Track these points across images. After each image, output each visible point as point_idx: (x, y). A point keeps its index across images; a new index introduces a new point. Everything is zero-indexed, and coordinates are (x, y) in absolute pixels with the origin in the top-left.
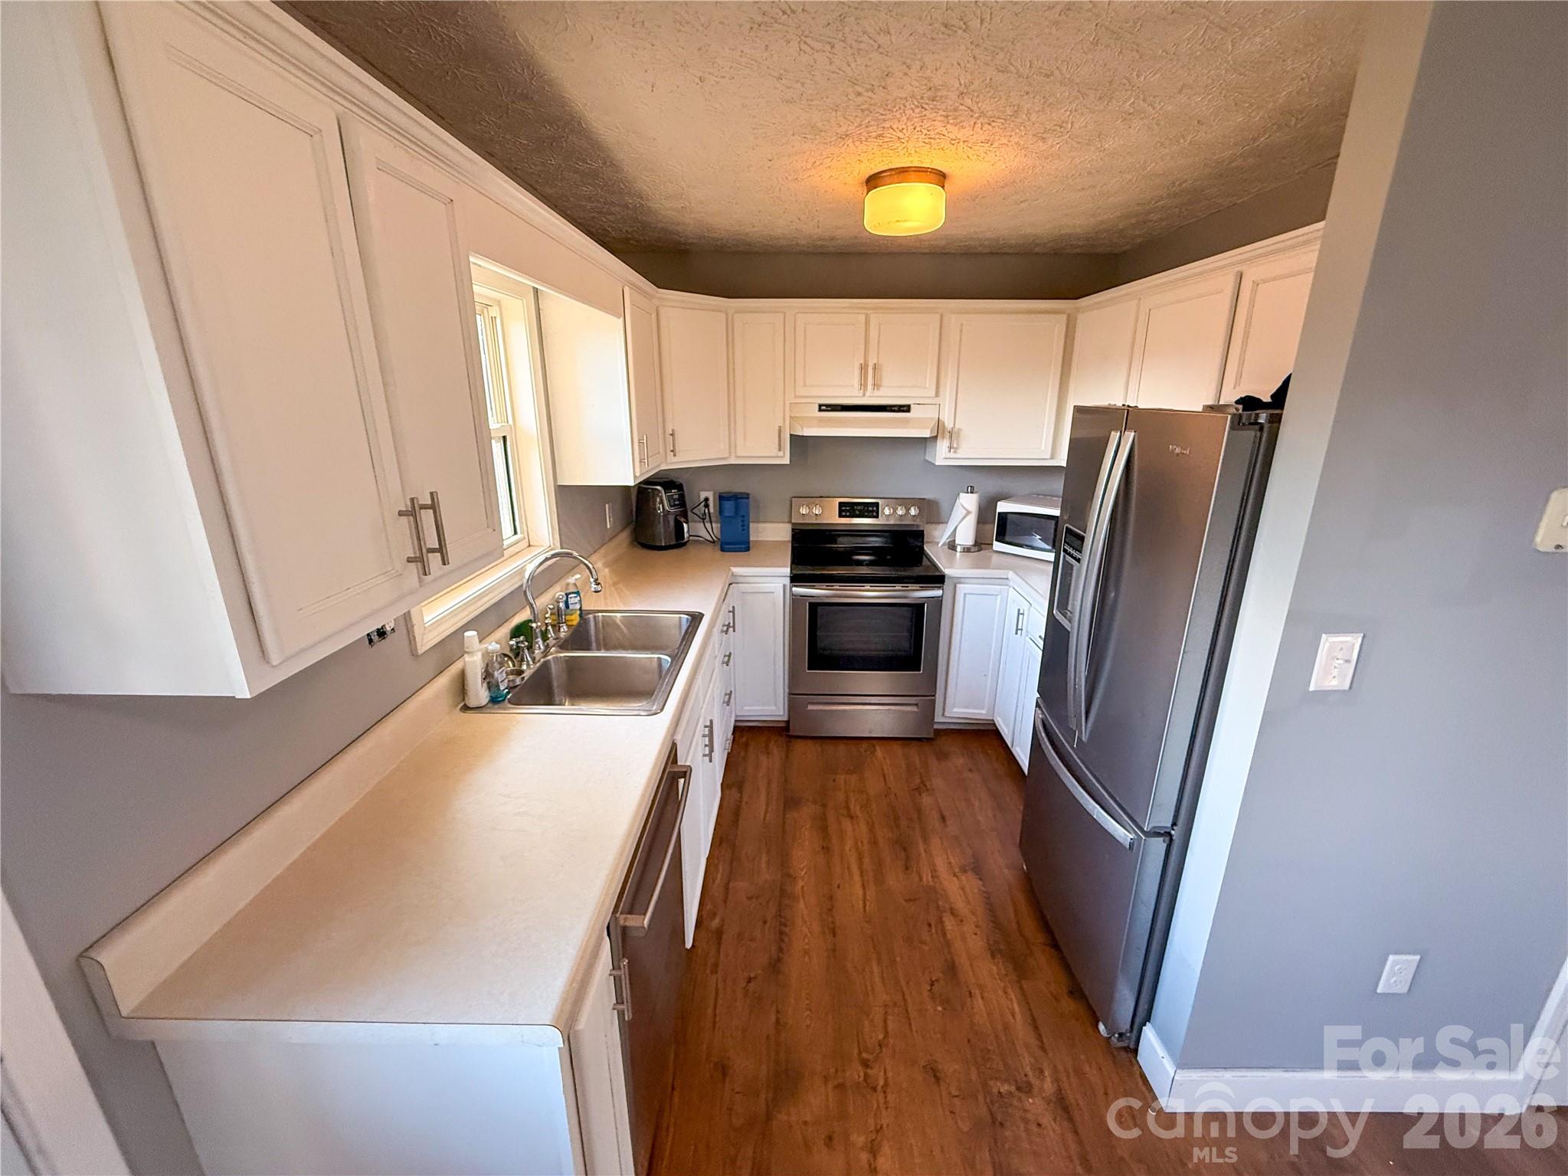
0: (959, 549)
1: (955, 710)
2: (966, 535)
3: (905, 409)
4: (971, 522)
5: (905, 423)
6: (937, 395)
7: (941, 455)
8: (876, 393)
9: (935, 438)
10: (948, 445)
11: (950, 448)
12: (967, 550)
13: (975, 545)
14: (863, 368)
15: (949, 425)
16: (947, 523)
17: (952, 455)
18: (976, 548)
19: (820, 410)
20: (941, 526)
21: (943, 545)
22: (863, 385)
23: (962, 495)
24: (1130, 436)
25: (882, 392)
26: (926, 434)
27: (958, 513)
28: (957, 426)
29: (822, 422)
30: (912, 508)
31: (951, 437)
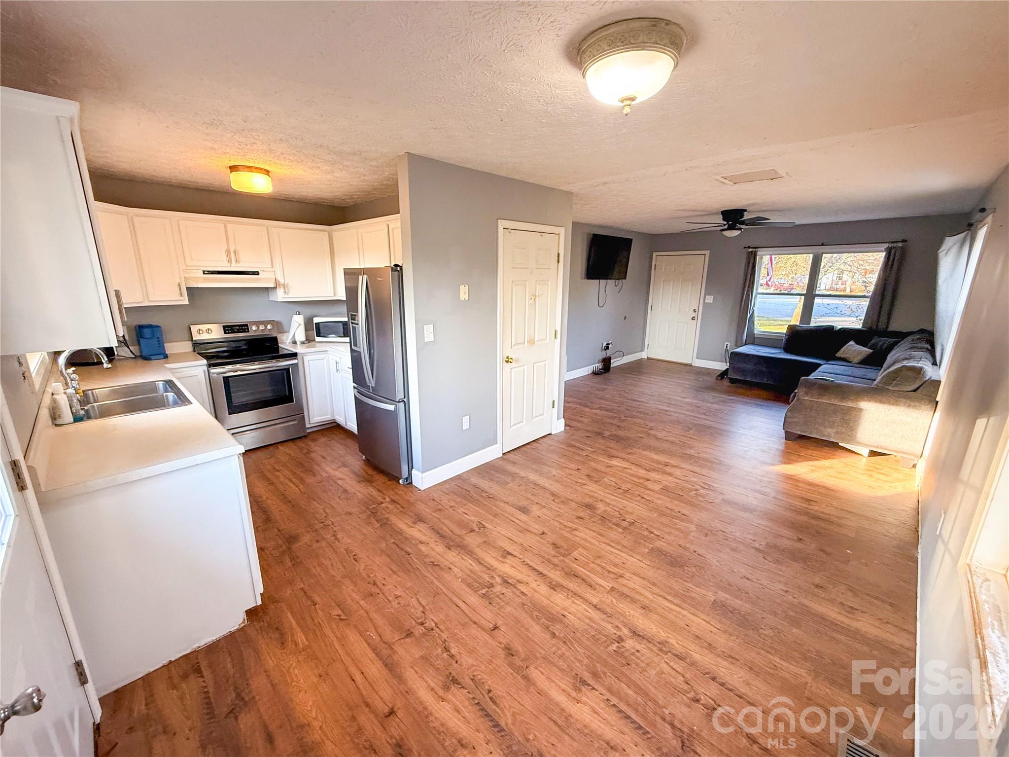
0: (298, 343)
1: (315, 419)
2: (301, 336)
3: (257, 273)
4: (302, 329)
5: (258, 280)
6: (272, 266)
7: (280, 296)
8: (238, 265)
9: (275, 288)
10: (283, 291)
11: (285, 292)
12: (303, 343)
13: (306, 340)
14: (228, 252)
15: (282, 281)
16: (289, 332)
17: (286, 296)
18: (307, 342)
19: (204, 273)
20: (285, 334)
21: (289, 343)
22: (230, 261)
23: (294, 316)
24: (365, 276)
25: (241, 264)
26: (272, 286)
27: (294, 326)
28: (286, 282)
29: (205, 280)
30: (268, 326)
31: (284, 287)
